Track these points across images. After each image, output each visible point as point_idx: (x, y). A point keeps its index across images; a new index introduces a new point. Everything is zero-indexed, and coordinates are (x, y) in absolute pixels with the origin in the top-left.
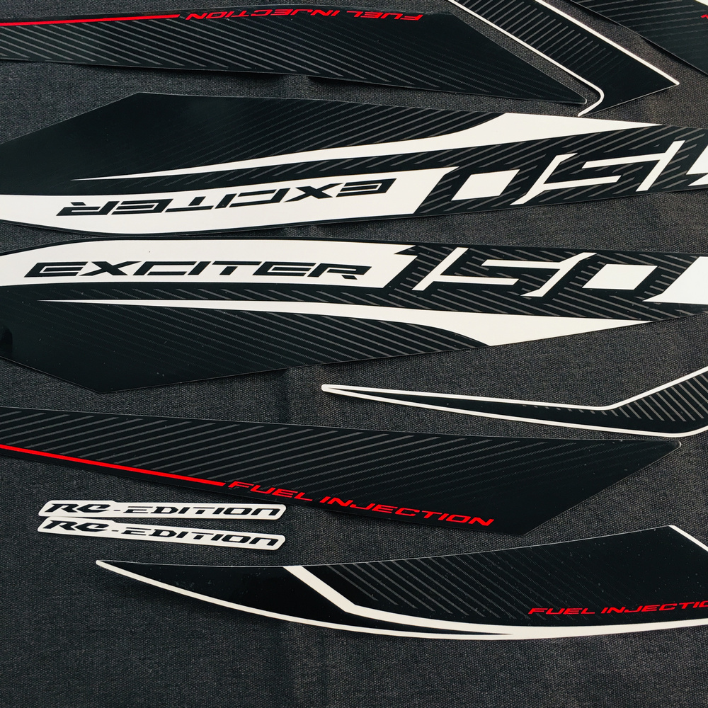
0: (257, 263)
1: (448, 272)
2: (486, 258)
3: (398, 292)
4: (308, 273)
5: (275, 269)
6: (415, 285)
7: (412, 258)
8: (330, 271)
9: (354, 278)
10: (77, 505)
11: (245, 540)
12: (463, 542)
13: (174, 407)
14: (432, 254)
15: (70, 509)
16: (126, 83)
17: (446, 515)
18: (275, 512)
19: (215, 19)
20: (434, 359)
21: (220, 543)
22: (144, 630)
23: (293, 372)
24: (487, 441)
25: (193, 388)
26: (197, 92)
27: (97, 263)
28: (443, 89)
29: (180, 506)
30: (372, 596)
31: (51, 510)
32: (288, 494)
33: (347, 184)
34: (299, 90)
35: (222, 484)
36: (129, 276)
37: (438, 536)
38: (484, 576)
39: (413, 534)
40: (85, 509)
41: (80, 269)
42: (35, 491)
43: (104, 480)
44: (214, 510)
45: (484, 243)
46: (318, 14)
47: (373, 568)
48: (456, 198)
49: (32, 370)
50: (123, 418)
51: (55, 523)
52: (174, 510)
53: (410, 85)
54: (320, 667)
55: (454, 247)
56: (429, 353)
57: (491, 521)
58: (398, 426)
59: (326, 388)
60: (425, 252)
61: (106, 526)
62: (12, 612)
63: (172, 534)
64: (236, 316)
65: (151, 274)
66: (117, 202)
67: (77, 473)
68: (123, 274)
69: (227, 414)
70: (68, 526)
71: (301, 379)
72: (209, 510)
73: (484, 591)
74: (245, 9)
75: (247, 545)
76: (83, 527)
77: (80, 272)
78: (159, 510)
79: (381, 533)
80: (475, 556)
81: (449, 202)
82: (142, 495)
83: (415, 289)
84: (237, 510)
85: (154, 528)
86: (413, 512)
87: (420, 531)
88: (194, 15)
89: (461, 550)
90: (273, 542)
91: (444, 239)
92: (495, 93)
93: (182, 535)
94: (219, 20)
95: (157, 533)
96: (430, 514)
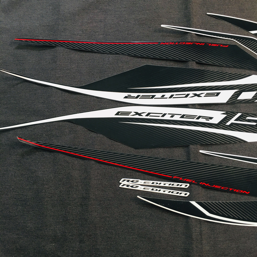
0: (181, 115)
1: (236, 120)
2: (247, 117)
3: (221, 125)
4: (196, 118)
5: (186, 117)
6: (226, 123)
7: (225, 115)
8: (202, 118)
9: (209, 120)
10: (130, 180)
11: (178, 193)
12: (241, 198)
13: (157, 154)
14: (231, 114)
15: (128, 181)
16: (143, 62)
17: (236, 190)
18: (186, 186)
19: (169, 45)
20: (232, 145)
21: (170, 193)
22: (149, 217)
23: (191, 146)
24: (248, 169)
25: (162, 149)
26: (163, 65)
27: (135, 112)
28: (235, 67)
29: (159, 182)
30: (215, 212)
31: (123, 181)
32: (190, 181)
33: (207, 93)
34: (193, 65)
35: (171, 177)
36: (144, 116)
37: (233, 196)
38: (247, 208)
39: (226, 194)
40: (132, 181)
41: (130, 114)
42: (118, 176)
43: (137, 174)
44: (169, 184)
45: (246, 112)
46: (198, 44)
47: (215, 203)
48: (238, 99)
49: (117, 141)
50: (142, 157)
51: (124, 185)
52: (157, 183)
53: (225, 65)
54: (200, 230)
55: (238, 113)
56: (230, 143)
57: (249, 192)
58: (221, 164)
59: (201, 151)
60: (229, 114)
61: (138, 186)
62: (112, 209)
63: (157, 190)
64: (175, 130)
65: (150, 116)
66: (140, 95)
67: (129, 171)
68: (142, 116)
69: (172, 157)
70: (128, 186)
71: (194, 148)
72: (167, 184)
73: (247, 212)
74: (177, 42)
75: (178, 195)
76: (132, 187)
77: (130, 115)
78: (153, 183)
79: (217, 194)
80: (244, 202)
81: (236, 100)
82: (148, 179)
83: (226, 124)
84: (175, 185)
85: (152, 188)
86: (226, 188)
87: (228, 194)
88: (162, 43)
89: (240, 200)
90: (186, 194)
91: (234, 110)
92: (250, 69)
93: (160, 190)
94: (170, 45)
95: (153, 190)
96: (231, 189)
